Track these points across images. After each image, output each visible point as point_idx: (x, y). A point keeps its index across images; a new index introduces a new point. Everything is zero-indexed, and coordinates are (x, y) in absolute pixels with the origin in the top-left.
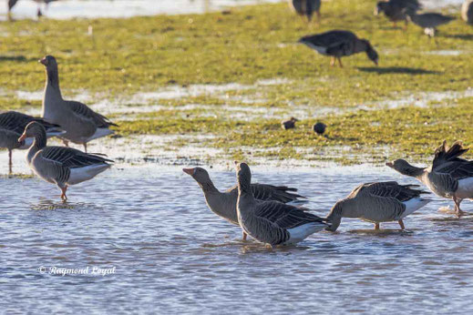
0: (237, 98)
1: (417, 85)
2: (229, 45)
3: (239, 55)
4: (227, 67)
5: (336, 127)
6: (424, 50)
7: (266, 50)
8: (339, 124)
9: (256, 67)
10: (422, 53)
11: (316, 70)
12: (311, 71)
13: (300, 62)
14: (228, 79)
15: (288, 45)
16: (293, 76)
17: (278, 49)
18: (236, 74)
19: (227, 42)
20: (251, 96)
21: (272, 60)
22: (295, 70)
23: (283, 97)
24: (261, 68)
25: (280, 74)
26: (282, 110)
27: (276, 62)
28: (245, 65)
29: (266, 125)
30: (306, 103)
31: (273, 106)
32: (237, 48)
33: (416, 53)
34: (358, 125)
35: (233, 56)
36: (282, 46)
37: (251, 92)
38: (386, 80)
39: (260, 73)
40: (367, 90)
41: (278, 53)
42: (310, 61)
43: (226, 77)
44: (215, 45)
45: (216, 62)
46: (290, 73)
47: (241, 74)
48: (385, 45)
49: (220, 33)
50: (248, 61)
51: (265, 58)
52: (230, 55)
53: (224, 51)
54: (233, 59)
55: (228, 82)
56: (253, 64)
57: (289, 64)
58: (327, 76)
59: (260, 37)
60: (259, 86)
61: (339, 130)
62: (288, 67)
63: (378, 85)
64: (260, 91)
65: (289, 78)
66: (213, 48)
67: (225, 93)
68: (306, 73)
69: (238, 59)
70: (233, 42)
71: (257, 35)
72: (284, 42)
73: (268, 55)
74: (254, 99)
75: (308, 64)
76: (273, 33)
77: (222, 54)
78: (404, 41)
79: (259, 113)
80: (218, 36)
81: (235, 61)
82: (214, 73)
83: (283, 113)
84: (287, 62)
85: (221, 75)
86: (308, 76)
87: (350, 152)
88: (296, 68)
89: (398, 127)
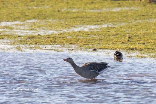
0: (18, 27)
1: (84, 23)
2: (16, 7)
3: (19, 11)
4: (15, 16)
5: (55, 38)
6: (87, 10)
7: (29, 9)
8: (56, 37)
9: (25, 15)
10: (87, 11)
11: (47, 17)
12: (46, 17)
13: (42, 14)
14: (15, 20)
15: (37, 7)
16: (39, 19)
17: (33, 9)
18: (18, 18)
19: (15, 6)
20: (24, 26)
21: (32, 13)
22: (40, 17)
23: (35, 26)
24: (27, 16)
25: (34, 18)
26: (35, 31)
27: (33, 14)
28: (22, 15)
29: (29, 37)
30: (44, 29)
31: (31, 30)
32: (19, 9)
33: (85, 11)
34: (63, 37)
35: (17, 11)
36: (35, 8)
37: (24, 25)
38: (73, 21)
39: (27, 17)
40: (66, 24)
41: (34, 10)
42: (45, 13)
43: (14, 19)
44: (11, 7)
45: (11, 13)
46: (38, 18)
47: (20, 18)
48: (73, 8)
49: (12, 3)
50: (23, 13)
51: (29, 12)
52: (16, 11)
53: (14, 10)
54: (17, 12)
55: (15, 21)
56: (24, 15)
57: (37, 15)
58: (51, 19)
59: (27, 4)
60: (27, 22)
61: (56, 39)
62: (37, 16)
63: (70, 22)
64: (27, 24)
65: (38, 20)
66: (10, 8)
67: (14, 25)
68: (44, 18)
69: (19, 13)
70: (17, 6)
71: (26, 4)
72: (36, 6)
73: (30, 11)
74: (25, 27)
75: (45, 14)
76: (32, 3)
77: (13, 10)
78: (80, 6)
79: (27, 33)
80: (12, 4)
81: (18, 13)
82: (10, 18)
83: (35, 32)
84: (37, 14)
85: (13, 19)
86: (44, 19)
87: (60, 47)
88: (40, 16)
89: (78, 38)
